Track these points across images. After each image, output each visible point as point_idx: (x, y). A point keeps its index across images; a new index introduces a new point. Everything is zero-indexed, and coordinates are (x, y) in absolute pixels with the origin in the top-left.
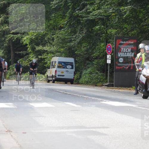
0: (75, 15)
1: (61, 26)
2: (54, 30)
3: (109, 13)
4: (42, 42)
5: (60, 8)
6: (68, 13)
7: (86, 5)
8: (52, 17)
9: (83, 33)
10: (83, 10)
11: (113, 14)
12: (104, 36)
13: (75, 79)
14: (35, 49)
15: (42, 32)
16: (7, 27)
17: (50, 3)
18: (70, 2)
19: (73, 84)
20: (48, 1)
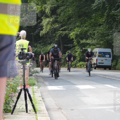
0: (111, 14)
1: (100, 24)
2: (95, 26)
4: (85, 36)
5: (100, 9)
6: (106, 12)
8: (93, 16)
9: (118, 28)
10: (118, 10)
13: (112, 66)
14: (80, 42)
15: (85, 29)
16: (57, 25)
17: (91, 5)
18: (107, 4)
19: (111, 70)
20: (90, 3)
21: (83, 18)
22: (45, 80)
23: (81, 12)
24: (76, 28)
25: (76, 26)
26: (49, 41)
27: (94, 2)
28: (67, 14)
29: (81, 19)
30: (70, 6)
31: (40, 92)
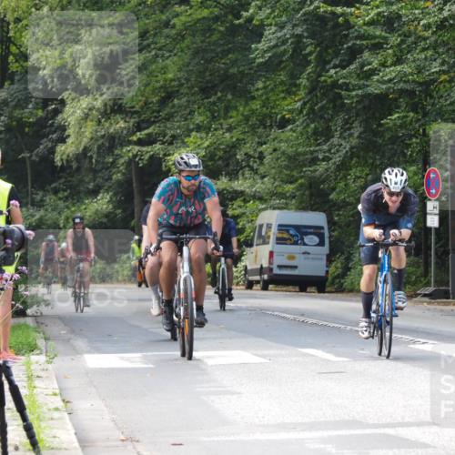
0: (325, 81)
1: (283, 117)
2: (265, 128)
3: (429, 75)
4: (228, 165)
5: (281, 62)
6: (304, 75)
7: (360, 51)
8: (258, 90)
9: (351, 135)
10: (352, 67)
11: (444, 77)
12: (417, 143)
13: (330, 278)
15: (229, 137)
16: (122, 124)
17: (250, 47)
18: (312, 44)
19: (324, 292)
20: (245, 41)
21: (219, 94)
22: (73, 332)
23: (211, 75)
24: (194, 133)
25: (192, 127)
26: (88, 183)
27: (261, 35)
28: (157, 82)
29: (211, 100)
30: (171, 51)
31: (54, 378)
